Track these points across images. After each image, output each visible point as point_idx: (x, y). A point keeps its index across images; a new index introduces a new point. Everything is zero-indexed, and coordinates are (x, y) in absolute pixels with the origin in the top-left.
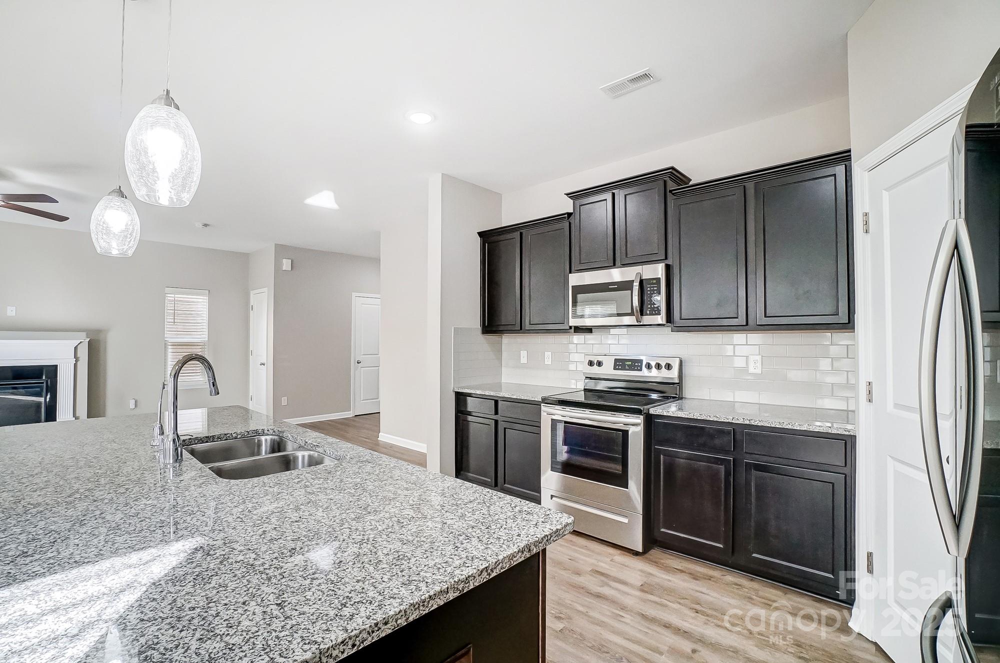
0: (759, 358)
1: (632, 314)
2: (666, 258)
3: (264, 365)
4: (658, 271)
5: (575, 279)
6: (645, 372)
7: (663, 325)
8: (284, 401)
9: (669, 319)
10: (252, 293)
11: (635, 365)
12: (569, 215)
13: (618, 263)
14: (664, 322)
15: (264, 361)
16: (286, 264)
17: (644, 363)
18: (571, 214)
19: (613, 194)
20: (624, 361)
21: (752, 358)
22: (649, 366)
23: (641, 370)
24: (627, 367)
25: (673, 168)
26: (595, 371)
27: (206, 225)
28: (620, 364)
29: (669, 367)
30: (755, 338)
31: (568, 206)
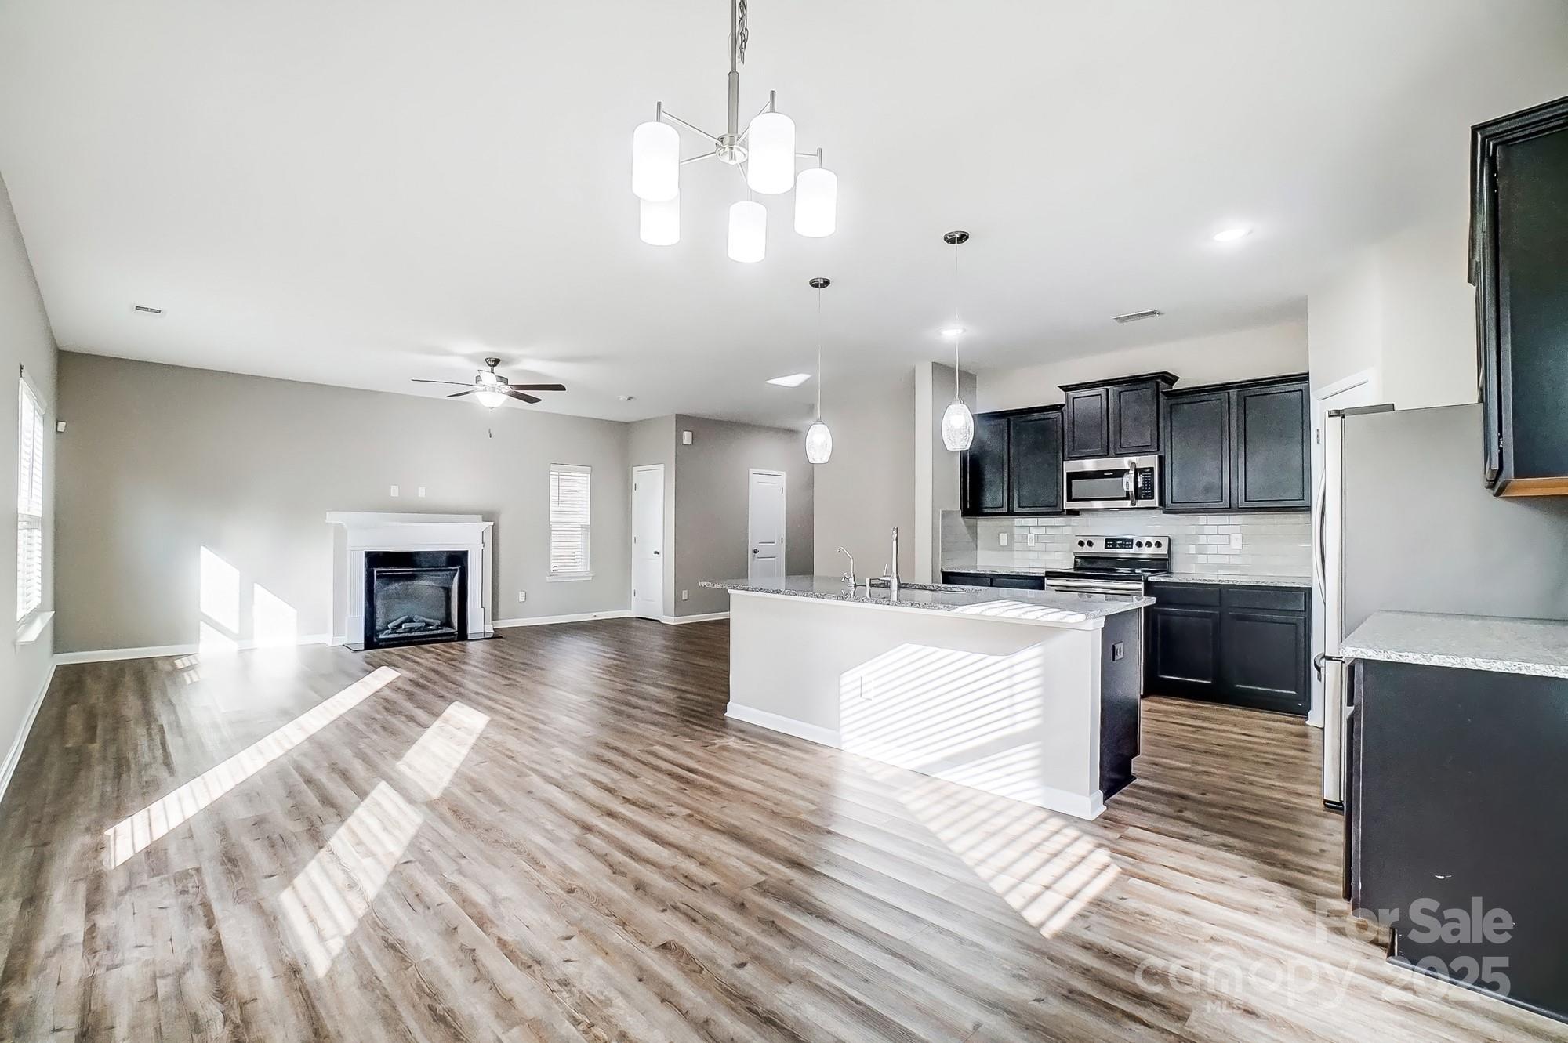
0: (1240, 536)
1: (1127, 498)
2: (1158, 450)
3: (658, 553)
4: (1151, 461)
5: (1070, 466)
6: (1135, 550)
7: (1155, 508)
8: (685, 596)
9: (1162, 502)
10: (635, 469)
11: (1126, 543)
12: (1062, 406)
13: (1112, 452)
14: (1157, 505)
15: (660, 549)
16: (687, 437)
17: (1135, 543)
18: (1064, 405)
19: (1107, 390)
20: (1114, 540)
21: (1233, 537)
22: (1139, 544)
23: (1132, 548)
24: (1118, 546)
25: (1166, 373)
26: (1086, 549)
27: (630, 398)
28: (1111, 543)
29: (1158, 544)
30: (1237, 518)
31: (1060, 398)
